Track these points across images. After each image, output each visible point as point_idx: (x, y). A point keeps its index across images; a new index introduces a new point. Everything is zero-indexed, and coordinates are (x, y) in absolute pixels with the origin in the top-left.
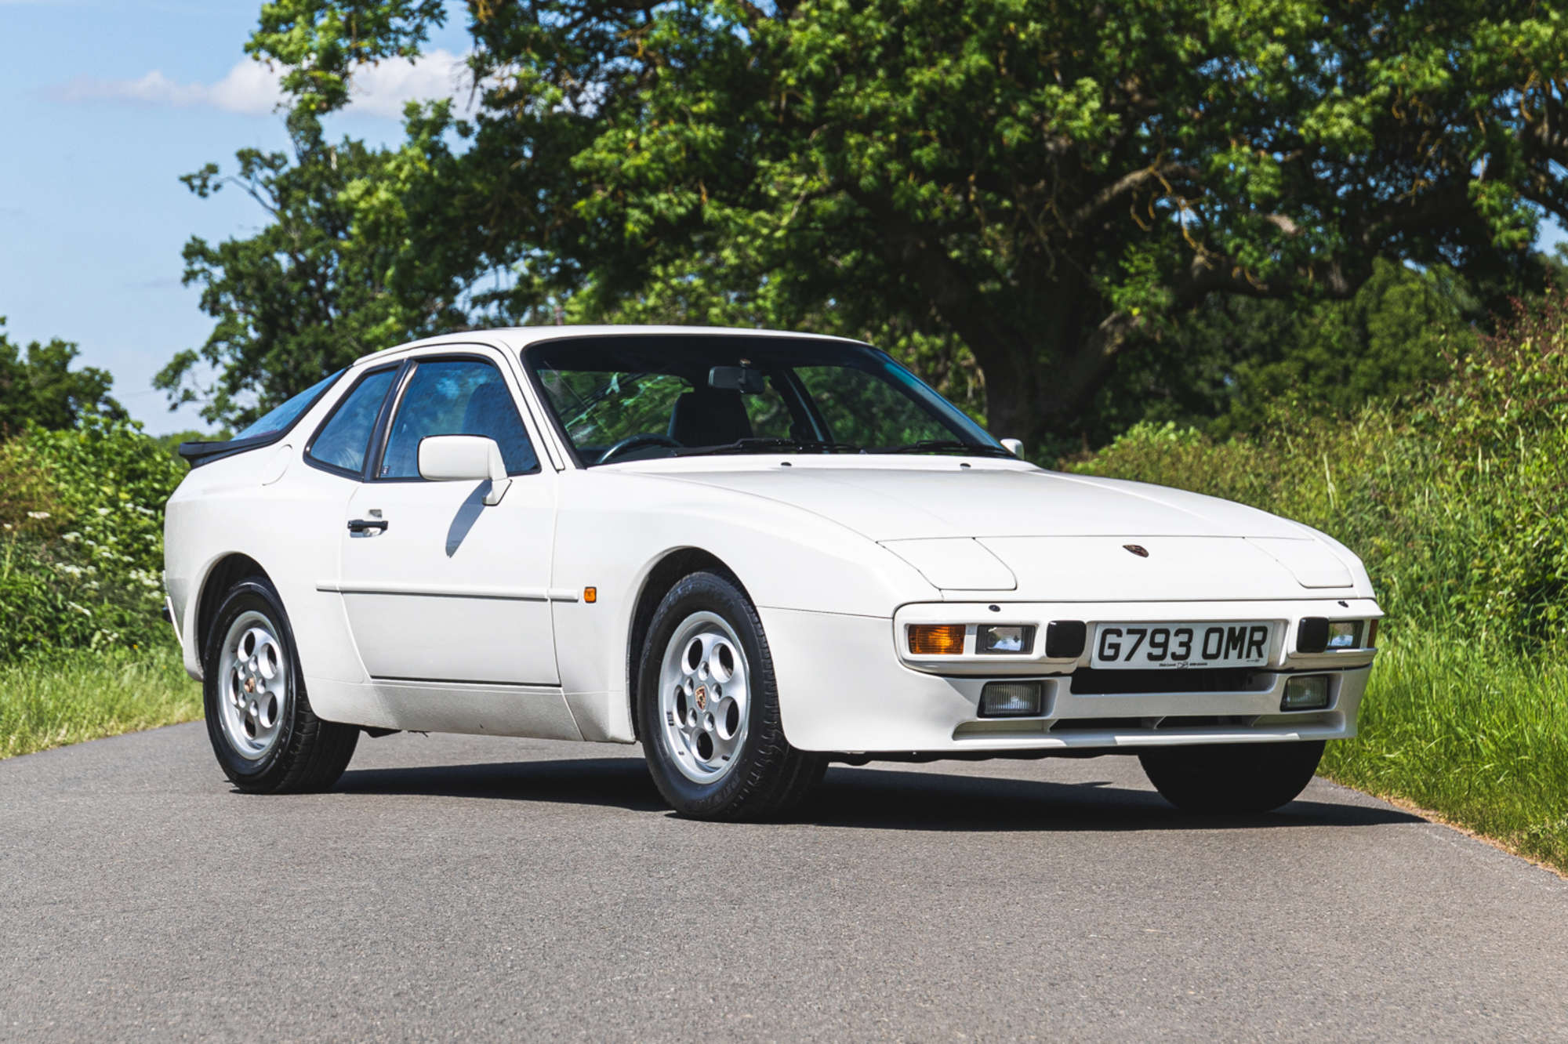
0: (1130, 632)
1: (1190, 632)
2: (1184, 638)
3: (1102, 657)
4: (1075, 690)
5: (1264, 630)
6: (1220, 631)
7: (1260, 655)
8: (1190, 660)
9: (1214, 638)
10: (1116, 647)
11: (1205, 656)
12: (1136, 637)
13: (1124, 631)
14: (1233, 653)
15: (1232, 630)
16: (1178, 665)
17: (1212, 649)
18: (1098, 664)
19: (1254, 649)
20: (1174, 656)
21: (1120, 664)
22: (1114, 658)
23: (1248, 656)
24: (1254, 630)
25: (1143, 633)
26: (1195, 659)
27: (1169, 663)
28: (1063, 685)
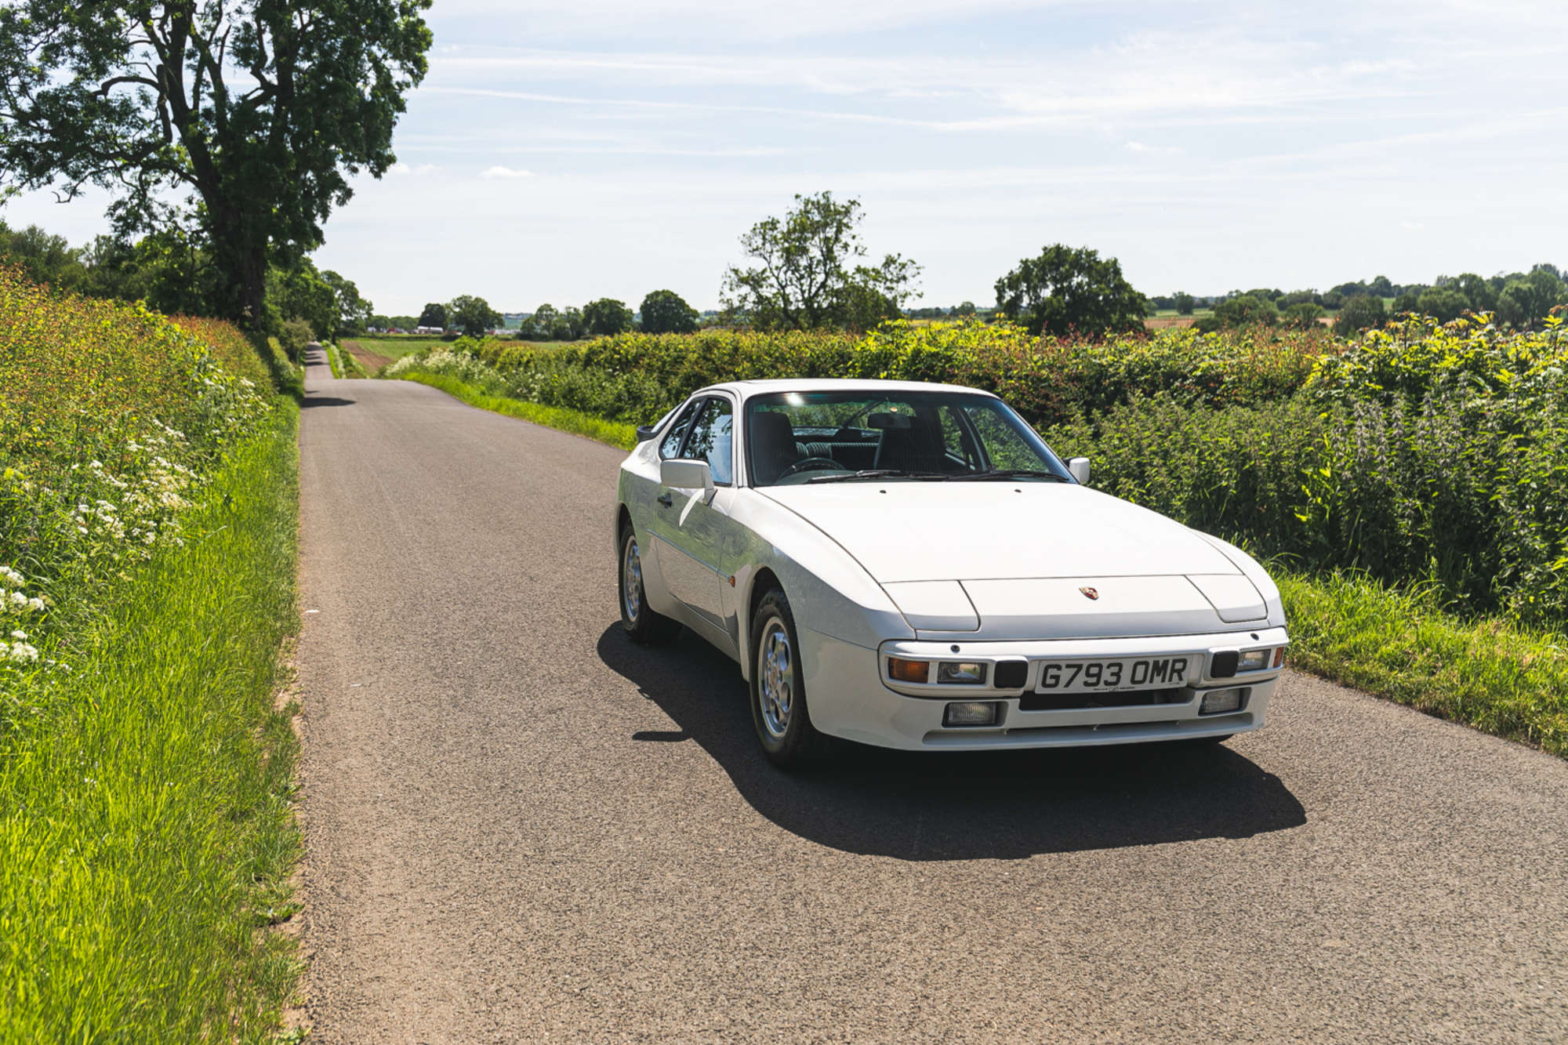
0: (1068, 666)
1: (1120, 666)
2: (1115, 669)
3: (1044, 685)
4: (1022, 707)
5: (1184, 661)
6: (1146, 664)
7: (1181, 679)
8: (1119, 686)
9: (1141, 669)
10: (1057, 678)
11: (1133, 681)
12: (1074, 670)
13: (1064, 667)
14: (1157, 679)
15: (1156, 663)
16: (1110, 689)
17: (1139, 676)
18: (1040, 690)
19: (1175, 675)
20: (1107, 683)
21: (1060, 690)
22: (1055, 685)
23: (1170, 680)
24: (1175, 661)
25: (1080, 667)
26: (1125, 684)
27: (1102, 688)
28: (1013, 705)
